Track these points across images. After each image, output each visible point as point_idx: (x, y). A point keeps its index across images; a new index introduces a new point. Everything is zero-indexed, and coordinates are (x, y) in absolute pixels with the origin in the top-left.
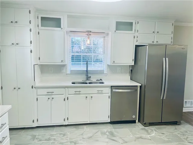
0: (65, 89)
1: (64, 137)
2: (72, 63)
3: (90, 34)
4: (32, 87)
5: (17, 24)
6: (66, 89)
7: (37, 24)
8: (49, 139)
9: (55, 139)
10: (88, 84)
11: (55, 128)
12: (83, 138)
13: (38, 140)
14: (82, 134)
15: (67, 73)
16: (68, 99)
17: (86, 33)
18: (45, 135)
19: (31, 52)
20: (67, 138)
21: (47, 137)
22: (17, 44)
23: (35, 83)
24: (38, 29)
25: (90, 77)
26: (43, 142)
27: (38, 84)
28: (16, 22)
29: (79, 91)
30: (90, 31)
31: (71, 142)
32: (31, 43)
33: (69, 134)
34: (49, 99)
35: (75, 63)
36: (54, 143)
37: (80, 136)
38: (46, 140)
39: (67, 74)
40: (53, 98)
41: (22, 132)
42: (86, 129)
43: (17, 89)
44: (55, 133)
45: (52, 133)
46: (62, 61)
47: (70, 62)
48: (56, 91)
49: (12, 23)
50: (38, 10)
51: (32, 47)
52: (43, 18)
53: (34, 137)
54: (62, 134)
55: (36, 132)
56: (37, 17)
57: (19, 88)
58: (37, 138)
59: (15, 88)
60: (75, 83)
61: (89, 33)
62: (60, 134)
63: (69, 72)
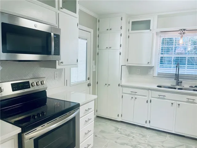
0: (148, 91)
1: (143, 138)
2: (160, 66)
3: (183, 33)
4: (119, 85)
5: (112, 30)
6: (150, 91)
7: (128, 29)
8: (129, 135)
9: (133, 137)
10: (177, 90)
11: (137, 128)
12: (162, 146)
13: (119, 132)
14: (163, 142)
15: (154, 75)
16: (151, 102)
17: (179, 32)
18: (126, 130)
19: (120, 54)
20: (146, 140)
21: (128, 133)
22: (110, 48)
23: (121, 82)
24: (129, 33)
25: (182, 82)
26: (123, 135)
27: (124, 83)
28: (110, 29)
29: (164, 96)
30: (184, 30)
31: (149, 145)
32: (121, 46)
33: (148, 136)
34: (132, 98)
35: (163, 66)
36: (132, 140)
37: (160, 143)
38: (126, 135)
39: (154, 77)
40: (136, 98)
41: (109, 122)
42: (169, 138)
43: (107, 85)
44: (136, 132)
45: (132, 131)
46: (148, 63)
47: (158, 64)
48: (139, 92)
49: (107, 31)
50: (129, 16)
51: (121, 50)
52: (133, 23)
53: (117, 129)
54: (141, 134)
55: (119, 126)
56: (128, 23)
57: (109, 85)
58: (118, 131)
59: (106, 84)
60: (162, 87)
61: (183, 31)
62: (140, 134)
63: (156, 75)
